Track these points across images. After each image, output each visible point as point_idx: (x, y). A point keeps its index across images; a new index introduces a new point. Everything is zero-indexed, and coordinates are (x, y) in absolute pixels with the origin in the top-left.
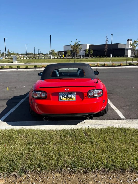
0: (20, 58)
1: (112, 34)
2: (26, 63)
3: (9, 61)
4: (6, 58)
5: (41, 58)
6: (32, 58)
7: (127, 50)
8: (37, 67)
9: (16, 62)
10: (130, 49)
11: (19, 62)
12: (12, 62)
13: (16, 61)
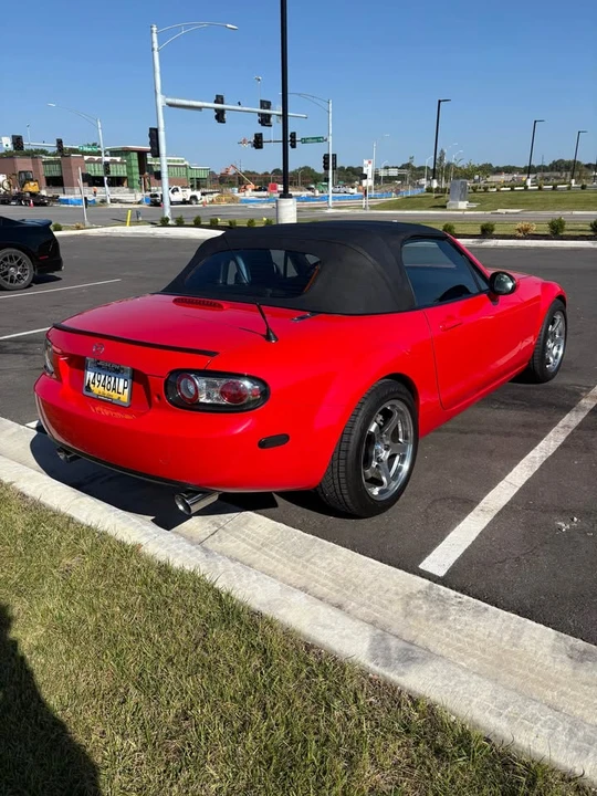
0: (486, 189)
2: (499, 211)
3: (436, 203)
4: (429, 190)
5: (583, 187)
6: (540, 188)
8: (495, 233)
9: (463, 205)
11: (474, 205)
12: (445, 207)
13: (461, 200)
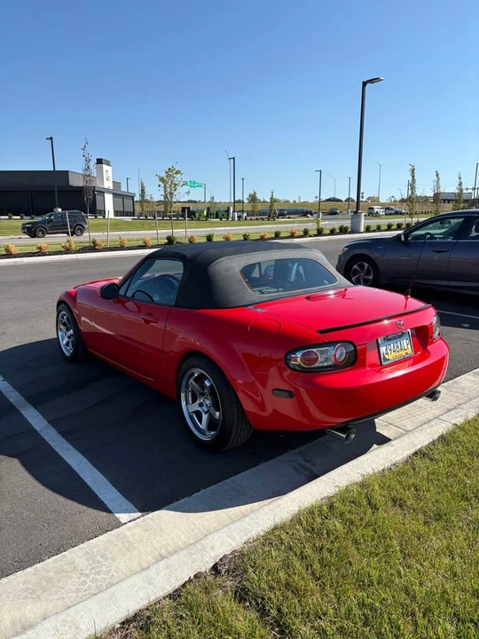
1: (51, 138)
7: (102, 193)
10: (108, 191)
